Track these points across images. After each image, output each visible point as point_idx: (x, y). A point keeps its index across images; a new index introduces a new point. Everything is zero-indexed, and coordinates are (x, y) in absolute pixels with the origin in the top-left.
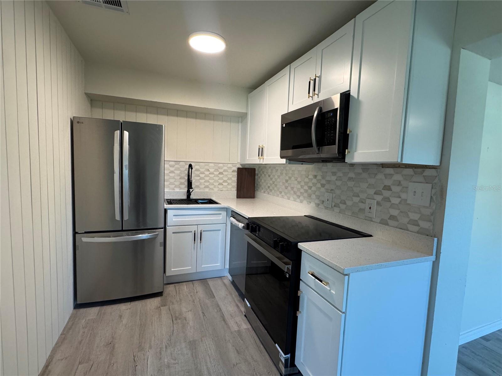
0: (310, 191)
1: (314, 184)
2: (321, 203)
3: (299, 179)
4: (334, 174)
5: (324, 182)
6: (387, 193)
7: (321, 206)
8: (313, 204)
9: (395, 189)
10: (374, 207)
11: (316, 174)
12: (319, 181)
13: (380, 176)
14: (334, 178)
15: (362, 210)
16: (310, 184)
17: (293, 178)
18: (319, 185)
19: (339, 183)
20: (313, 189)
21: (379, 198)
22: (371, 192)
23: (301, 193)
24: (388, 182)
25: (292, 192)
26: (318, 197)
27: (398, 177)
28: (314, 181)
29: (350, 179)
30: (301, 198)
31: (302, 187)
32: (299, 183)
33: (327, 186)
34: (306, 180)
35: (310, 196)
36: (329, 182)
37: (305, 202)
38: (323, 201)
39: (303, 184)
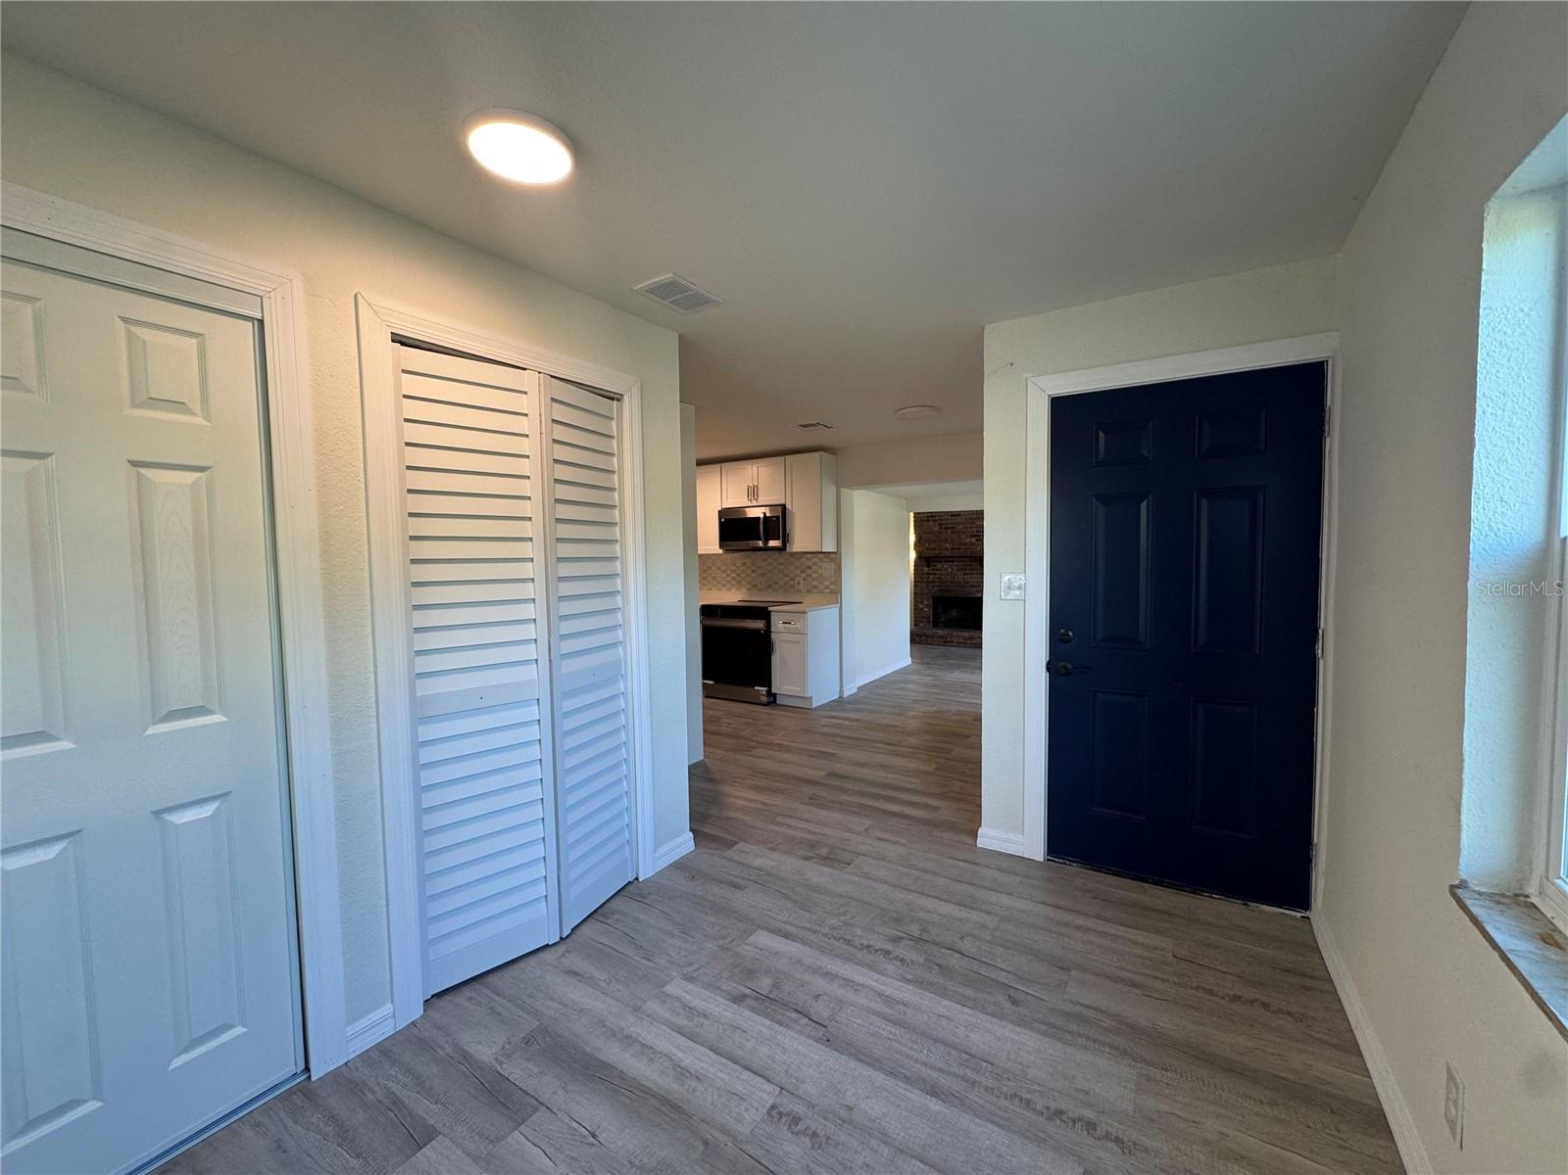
0: (738, 578)
1: (743, 572)
2: (753, 587)
3: (723, 568)
4: (764, 560)
5: (754, 568)
6: (809, 571)
7: (754, 590)
8: (744, 590)
9: (814, 567)
10: (802, 582)
11: (744, 561)
12: (748, 567)
13: (803, 560)
14: (765, 564)
15: (792, 587)
16: (738, 572)
17: (714, 568)
18: (749, 572)
19: (770, 568)
20: (743, 575)
21: (804, 575)
22: (798, 572)
23: (728, 581)
24: (809, 564)
25: (715, 582)
26: (749, 583)
27: (815, 560)
28: (744, 568)
29: (781, 564)
30: (729, 586)
31: (728, 575)
32: (723, 572)
33: (758, 572)
34: (733, 568)
35: (739, 583)
36: (759, 567)
37: (734, 589)
38: (755, 586)
39: (729, 572)
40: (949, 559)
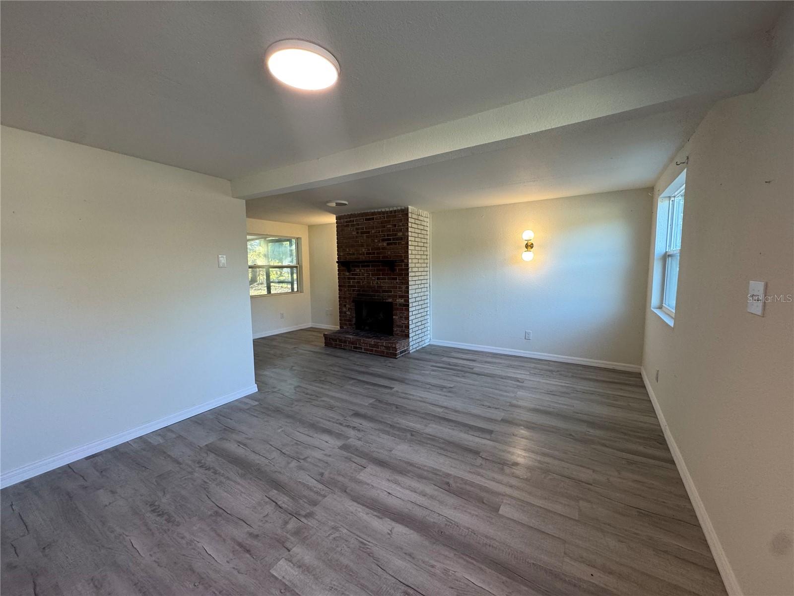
40: (364, 264)
